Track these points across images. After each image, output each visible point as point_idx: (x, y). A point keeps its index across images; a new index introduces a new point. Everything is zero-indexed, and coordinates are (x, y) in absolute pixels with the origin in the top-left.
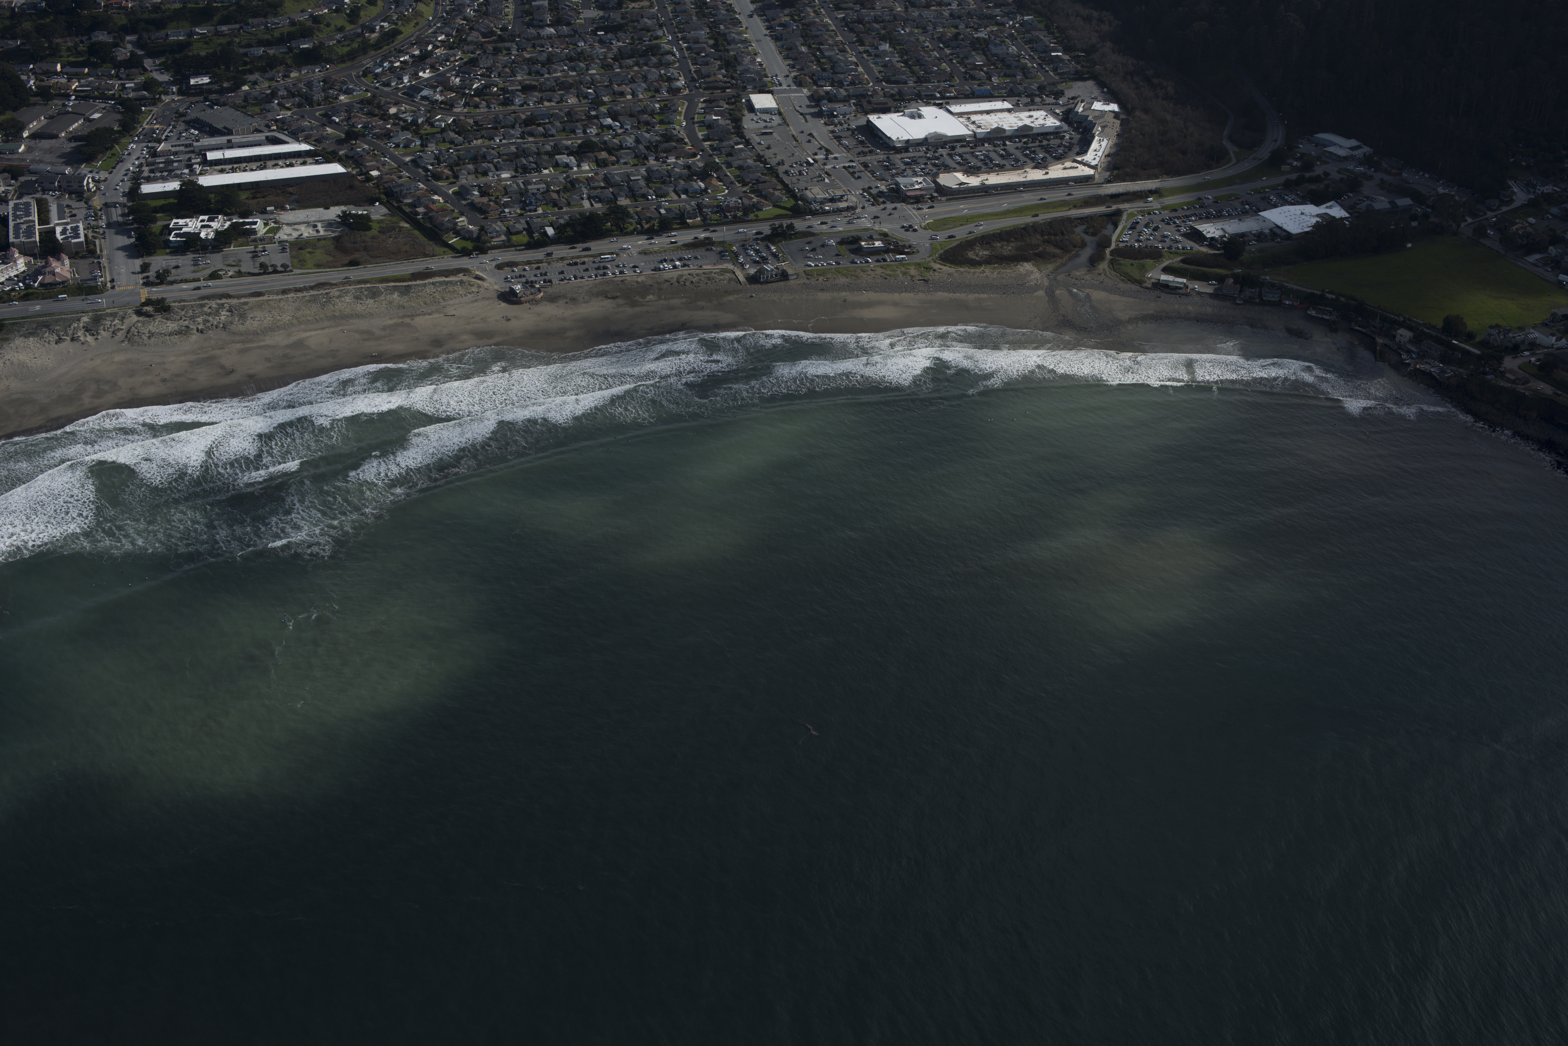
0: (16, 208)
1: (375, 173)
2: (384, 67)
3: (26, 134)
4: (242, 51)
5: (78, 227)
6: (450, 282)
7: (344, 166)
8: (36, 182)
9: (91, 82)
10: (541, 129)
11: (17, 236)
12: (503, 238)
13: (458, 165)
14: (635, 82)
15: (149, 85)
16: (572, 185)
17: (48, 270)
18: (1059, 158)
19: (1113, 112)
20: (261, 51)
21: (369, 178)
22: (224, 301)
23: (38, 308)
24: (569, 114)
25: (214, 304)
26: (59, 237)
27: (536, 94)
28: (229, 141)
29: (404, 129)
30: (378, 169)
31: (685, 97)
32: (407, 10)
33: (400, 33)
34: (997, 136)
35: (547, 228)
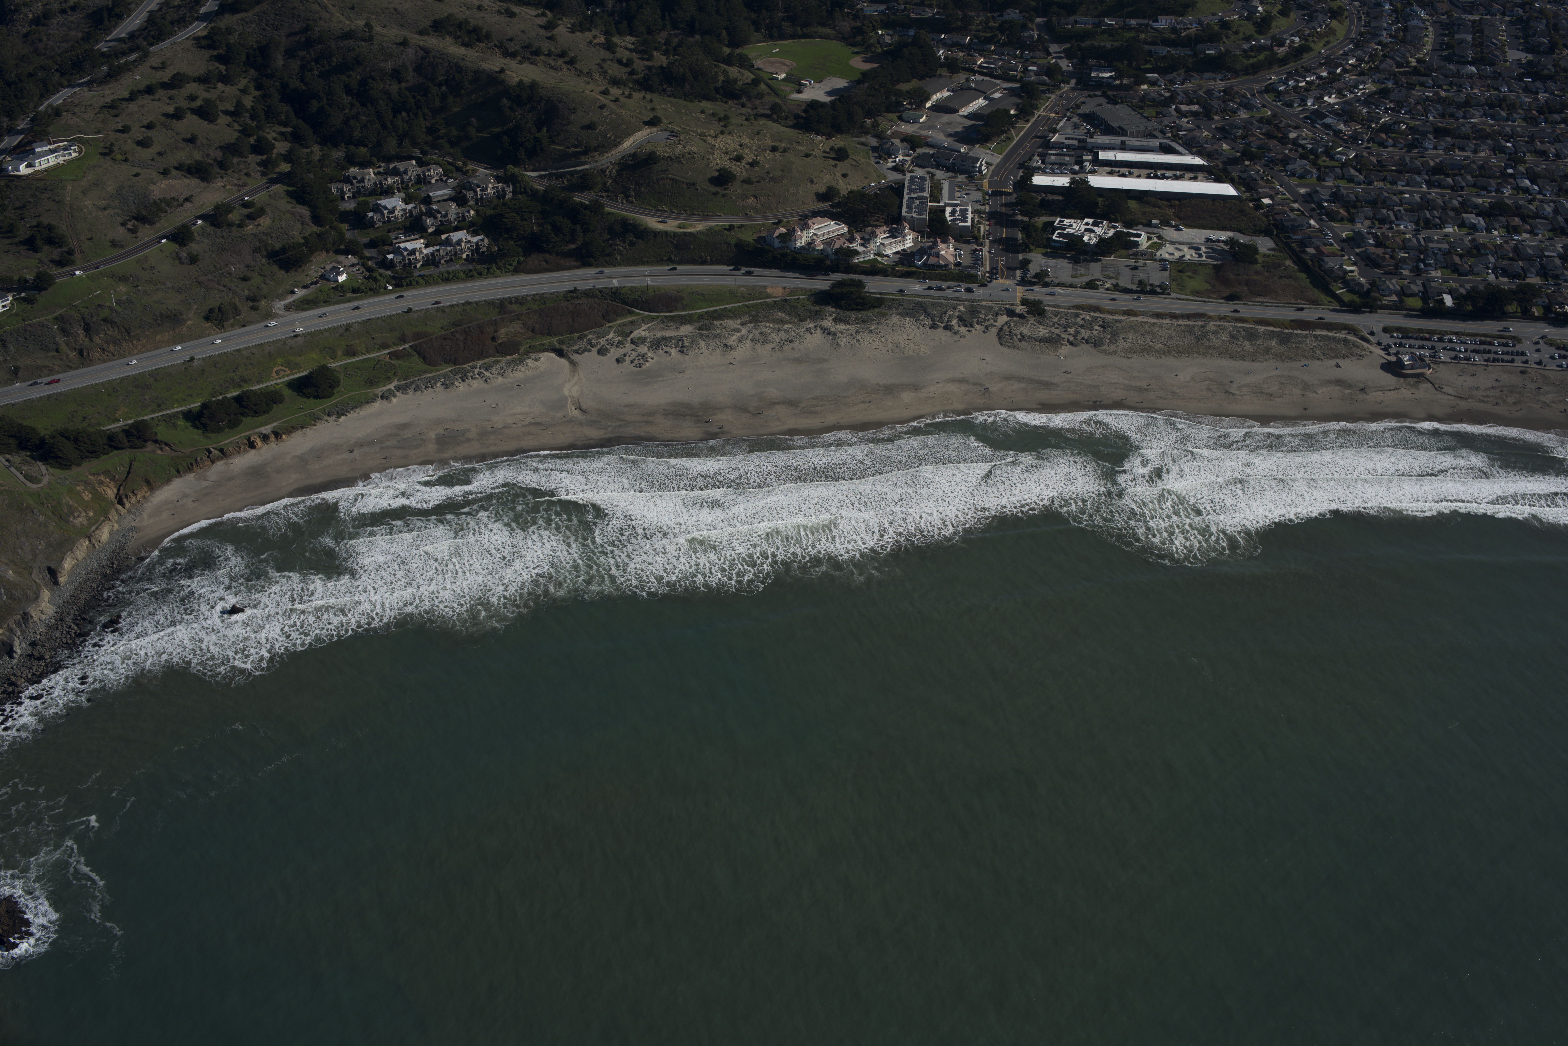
0: (912, 180)
1: (1266, 201)
2: (1288, 86)
3: (928, 105)
4: (1147, 47)
5: (967, 210)
6: (1334, 338)
7: (1236, 189)
8: (932, 155)
9: (996, 60)
10: (1449, 180)
11: (909, 211)
12: (1394, 298)
13: (1355, 207)
14: (1560, 142)
15: (1051, 71)
16: (1477, 250)
17: (933, 251)
20: (1163, 50)
21: (1259, 206)
22: (1098, 314)
24: (1481, 167)
25: (1087, 316)
26: (948, 218)
27: (1449, 139)
28: (1123, 142)
29: (1302, 157)
30: (1272, 198)
32: (1321, 26)
33: (1311, 50)
35: (1445, 296)
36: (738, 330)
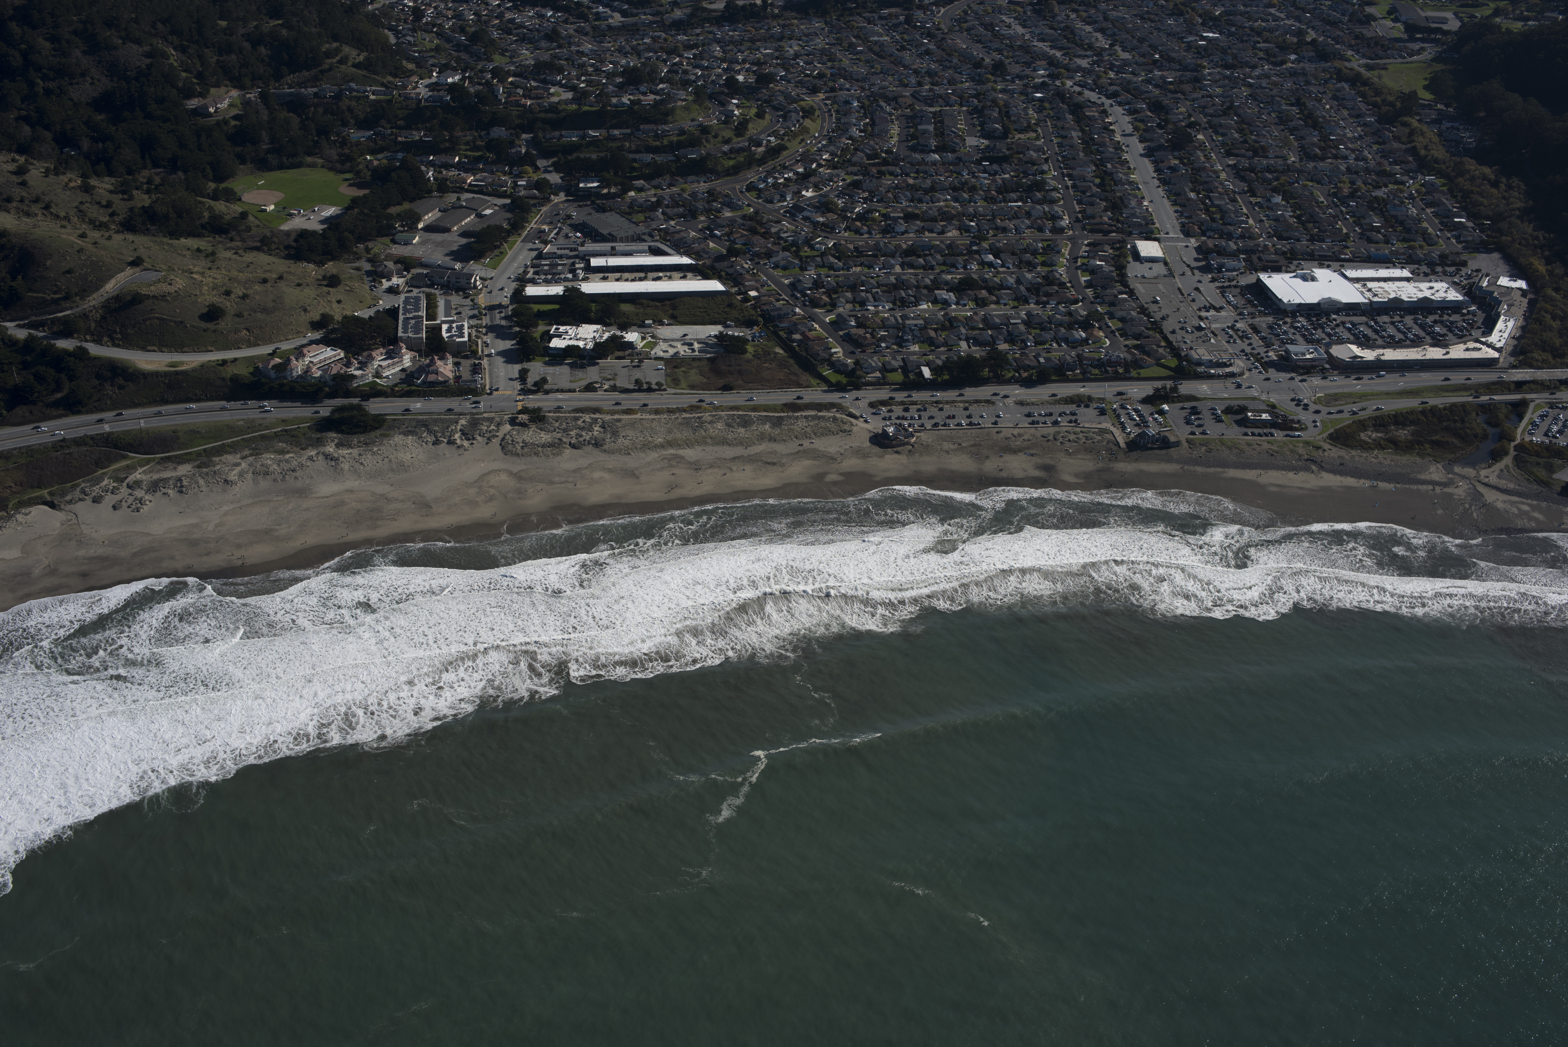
0: (407, 301)
1: (753, 293)
2: (768, 183)
3: (420, 226)
4: (631, 156)
5: (463, 326)
6: (823, 417)
7: (724, 284)
8: (427, 275)
9: (485, 177)
10: (921, 260)
11: (406, 331)
12: (878, 374)
13: (836, 292)
14: (1018, 218)
15: (541, 185)
16: (950, 324)
17: (431, 368)
18: (1461, 338)
19: (1520, 289)
20: (648, 157)
21: (747, 299)
22: (597, 416)
23: (419, 405)
24: (949, 247)
25: (587, 418)
26: (445, 335)
27: (918, 222)
28: (613, 248)
29: (785, 249)
30: (757, 290)
31: (1070, 239)
32: (794, 126)
33: (786, 148)
34: (1395, 306)
35: (923, 368)
36: (238, 465)
